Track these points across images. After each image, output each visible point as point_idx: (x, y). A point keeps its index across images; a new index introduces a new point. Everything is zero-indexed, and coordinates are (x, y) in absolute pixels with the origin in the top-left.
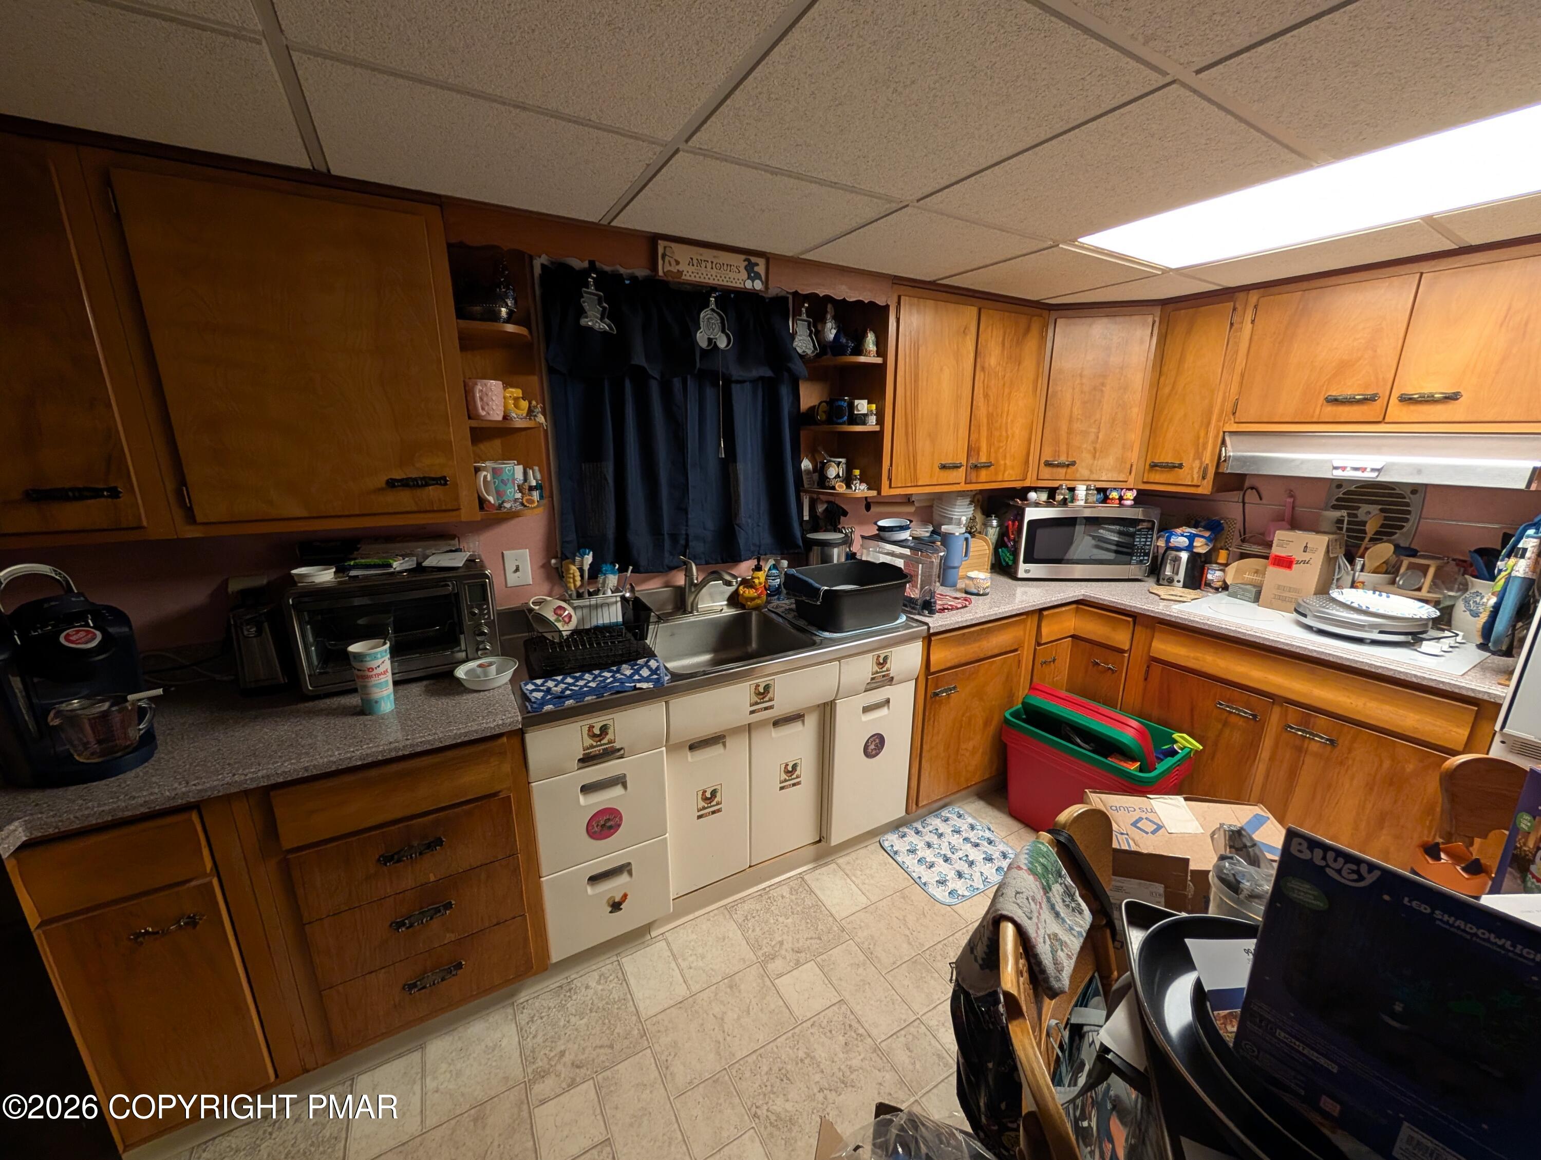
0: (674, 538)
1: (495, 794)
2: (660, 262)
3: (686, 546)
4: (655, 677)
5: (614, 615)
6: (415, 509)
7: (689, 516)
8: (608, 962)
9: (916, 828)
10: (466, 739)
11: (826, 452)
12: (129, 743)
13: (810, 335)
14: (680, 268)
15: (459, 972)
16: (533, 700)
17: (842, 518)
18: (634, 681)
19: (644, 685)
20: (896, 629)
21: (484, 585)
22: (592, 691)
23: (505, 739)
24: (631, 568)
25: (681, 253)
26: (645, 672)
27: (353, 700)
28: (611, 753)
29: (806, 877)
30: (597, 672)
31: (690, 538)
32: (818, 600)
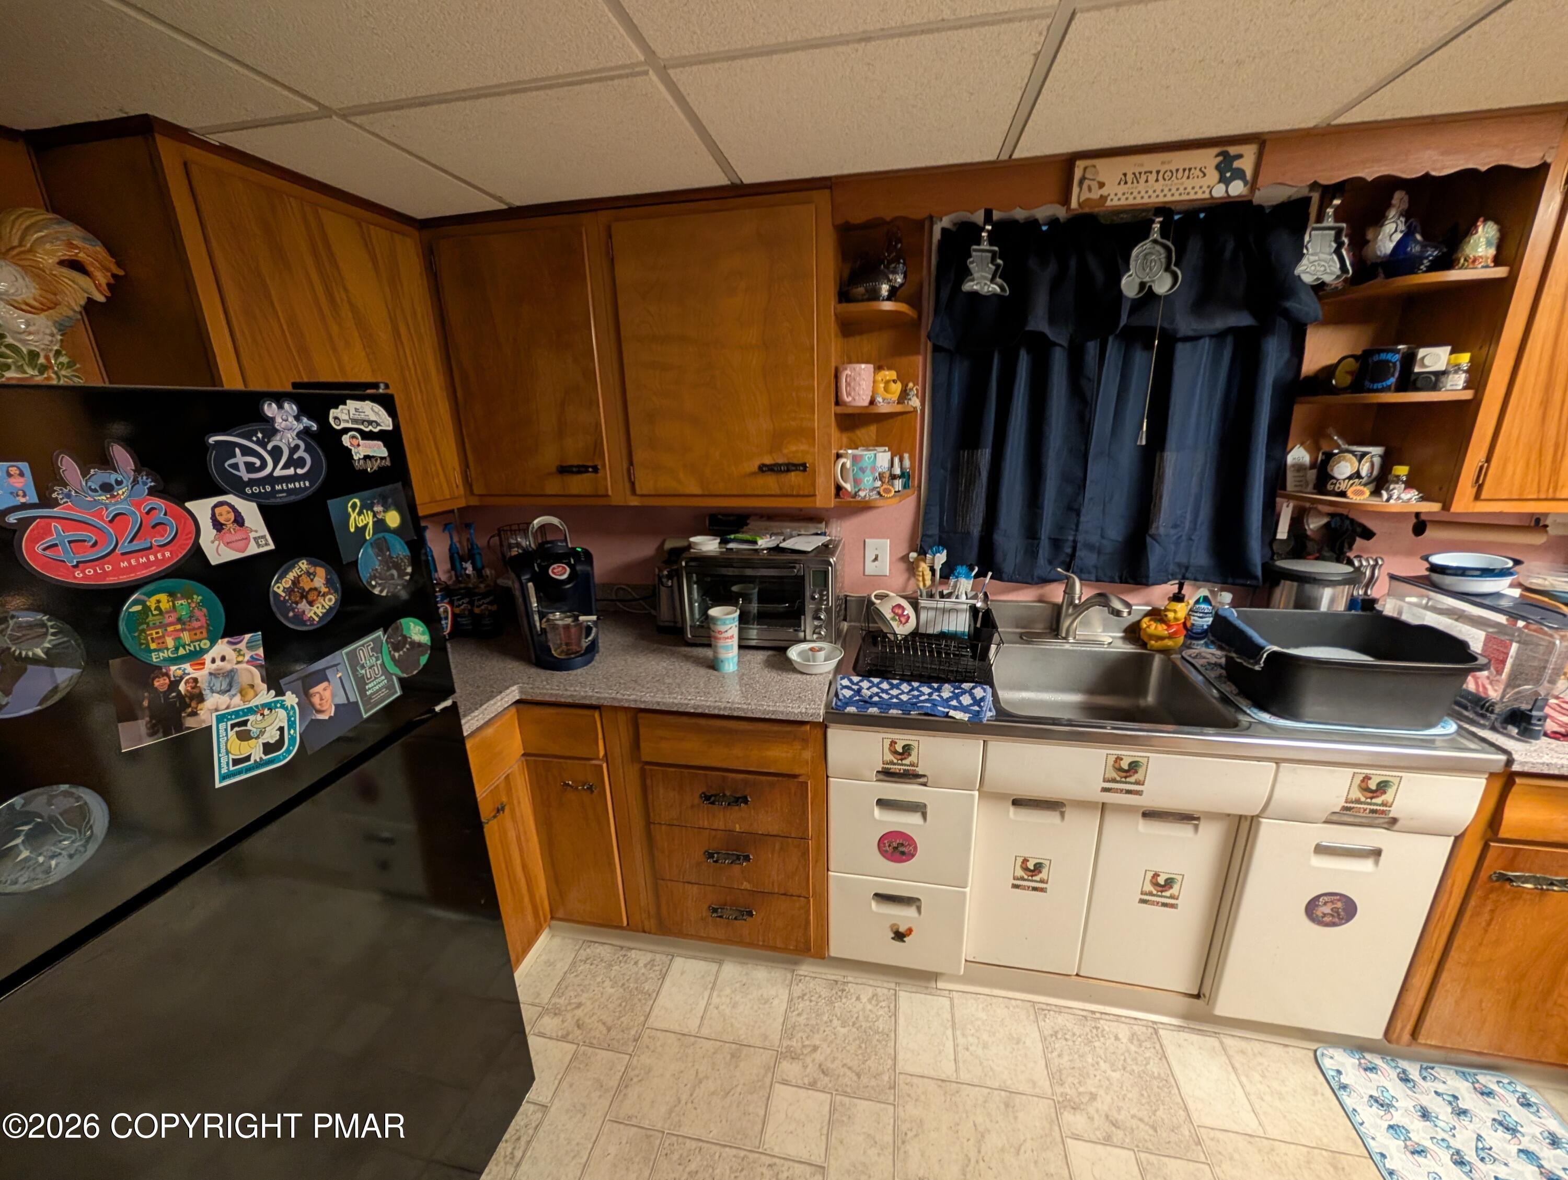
0: (1056, 544)
1: (795, 776)
2: (1075, 190)
3: (1073, 556)
4: (976, 708)
5: (960, 623)
6: (778, 492)
7: (1082, 519)
8: (885, 985)
9: (1404, 1071)
10: (773, 717)
11: (1341, 436)
12: (578, 649)
13: (1338, 252)
14: (1104, 191)
15: (749, 919)
16: (841, 697)
17: (1359, 542)
18: (950, 707)
19: (959, 715)
20: (1428, 743)
21: (826, 573)
22: (901, 705)
23: (808, 727)
24: (990, 574)
25: (1107, 170)
26: (966, 700)
27: (709, 653)
28: (910, 776)
29: (1161, 1032)
30: (916, 684)
31: (1079, 545)
32: (1257, 663)
